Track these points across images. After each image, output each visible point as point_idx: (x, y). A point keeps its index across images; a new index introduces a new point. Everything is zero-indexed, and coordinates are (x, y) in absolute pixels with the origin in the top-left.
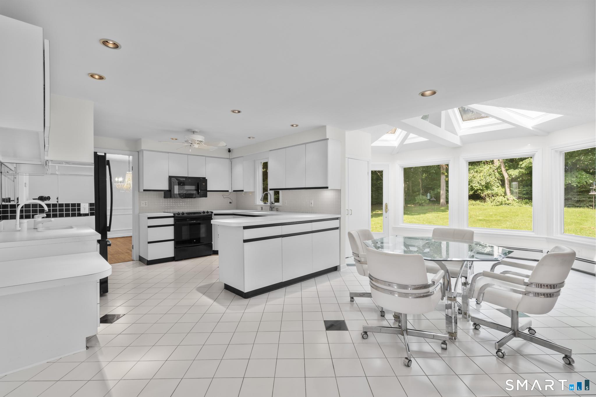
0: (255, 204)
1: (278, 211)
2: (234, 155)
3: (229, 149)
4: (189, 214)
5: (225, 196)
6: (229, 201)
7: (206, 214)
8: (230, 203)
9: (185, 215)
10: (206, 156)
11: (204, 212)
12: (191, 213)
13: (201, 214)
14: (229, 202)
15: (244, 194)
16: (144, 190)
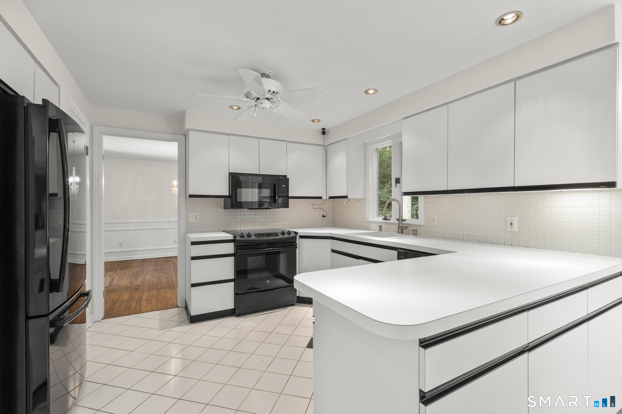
0: (365, 220)
1: (416, 235)
2: (332, 138)
3: (323, 129)
4: (260, 237)
5: (315, 206)
6: (322, 213)
7: (286, 236)
8: (323, 216)
9: (253, 238)
10: (287, 142)
11: (283, 233)
12: (262, 235)
13: (278, 236)
14: (322, 215)
15: (346, 203)
16: (191, 196)
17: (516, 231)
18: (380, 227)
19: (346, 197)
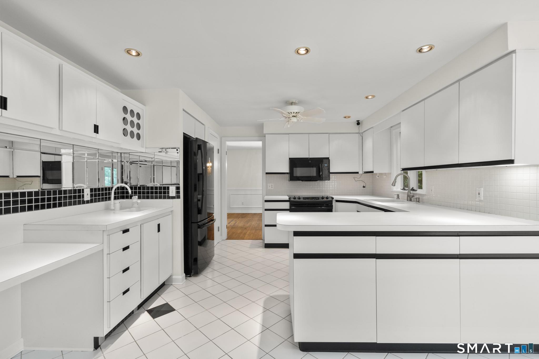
2: (364, 127)
3: (358, 121)
4: (306, 199)
5: (356, 179)
6: (363, 184)
7: (325, 200)
8: (364, 187)
9: (302, 200)
10: (329, 134)
11: (323, 198)
12: (308, 198)
13: (319, 199)
14: (362, 186)
15: (378, 177)
16: (267, 173)
17: (482, 199)
18: (398, 196)
19: (372, 172)
